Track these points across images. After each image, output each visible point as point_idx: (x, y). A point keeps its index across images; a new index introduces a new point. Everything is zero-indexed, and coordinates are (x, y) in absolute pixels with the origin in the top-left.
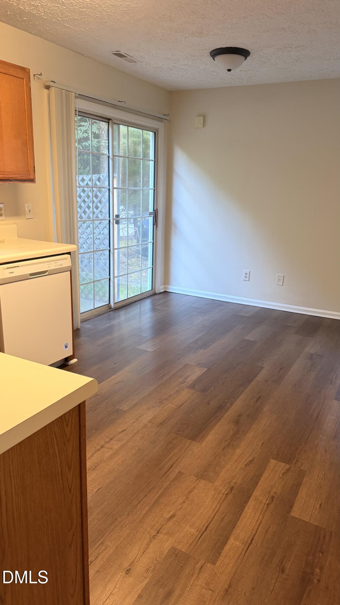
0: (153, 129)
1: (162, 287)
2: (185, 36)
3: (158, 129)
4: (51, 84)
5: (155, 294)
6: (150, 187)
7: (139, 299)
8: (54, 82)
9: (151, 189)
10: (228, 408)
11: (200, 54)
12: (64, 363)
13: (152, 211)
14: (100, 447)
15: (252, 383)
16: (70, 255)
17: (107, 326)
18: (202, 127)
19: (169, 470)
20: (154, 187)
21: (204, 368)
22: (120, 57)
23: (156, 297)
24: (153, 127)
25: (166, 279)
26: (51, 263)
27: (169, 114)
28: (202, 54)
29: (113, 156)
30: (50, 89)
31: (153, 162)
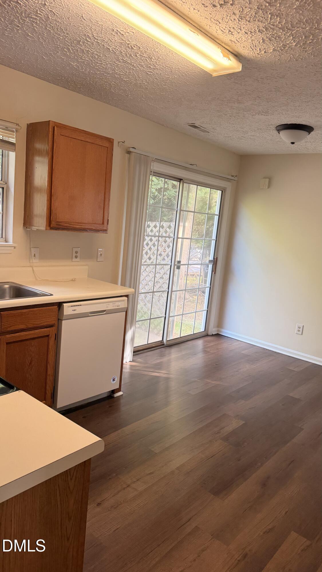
0: (220, 188)
1: (216, 329)
2: (252, 114)
3: (226, 188)
4: (132, 150)
5: (207, 335)
6: (213, 238)
7: (191, 339)
8: (135, 148)
9: (214, 240)
10: (257, 467)
11: (267, 128)
12: (110, 395)
13: (212, 259)
14: (126, 486)
15: (288, 444)
16: (127, 298)
17: (157, 362)
18: (267, 188)
19: (187, 522)
20: (216, 238)
21: (242, 421)
22: (195, 128)
23: (209, 338)
24: (220, 186)
25: (220, 323)
26: (109, 303)
27: (237, 175)
28: (268, 128)
29: (181, 210)
30: (131, 154)
31: (218, 217)
